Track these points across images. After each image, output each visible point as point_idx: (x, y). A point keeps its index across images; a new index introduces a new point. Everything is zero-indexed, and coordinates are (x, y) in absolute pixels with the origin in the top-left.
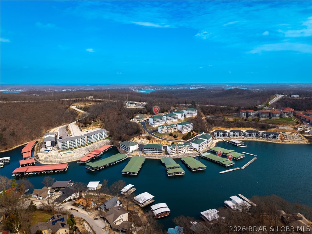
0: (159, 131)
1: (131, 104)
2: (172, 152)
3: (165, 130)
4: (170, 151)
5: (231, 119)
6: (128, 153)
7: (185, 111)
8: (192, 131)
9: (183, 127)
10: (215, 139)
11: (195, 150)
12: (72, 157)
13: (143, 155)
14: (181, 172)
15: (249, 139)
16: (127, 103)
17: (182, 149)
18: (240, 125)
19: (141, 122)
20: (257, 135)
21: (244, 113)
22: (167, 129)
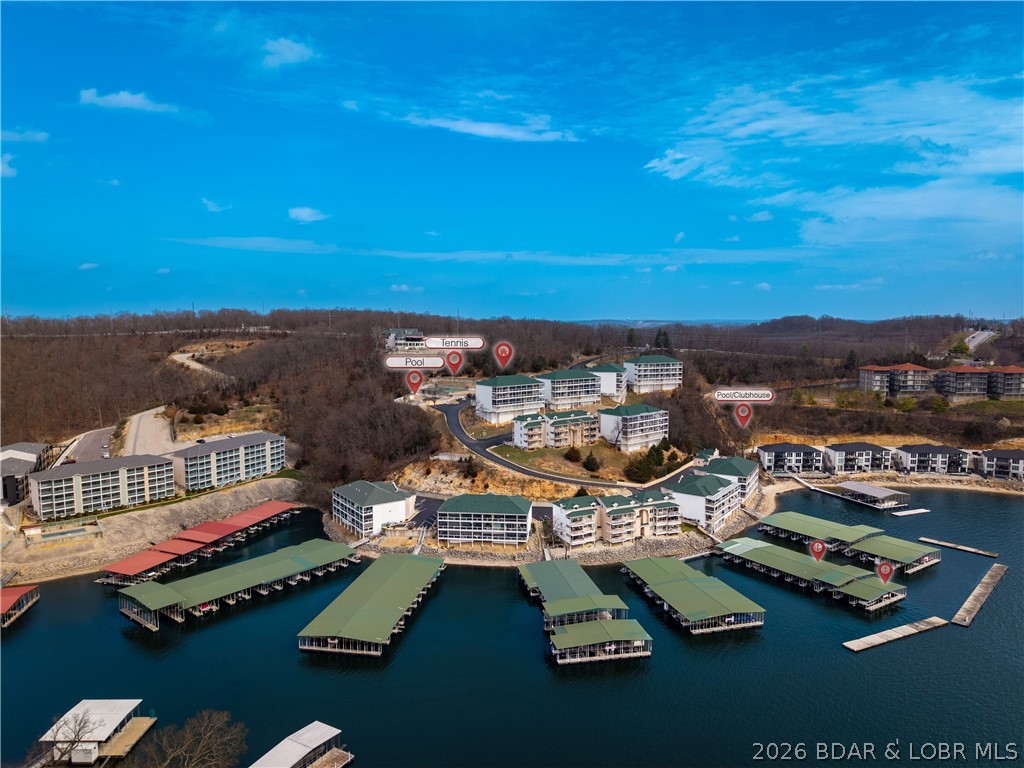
0: (520, 439)
1: (407, 339)
2: (579, 533)
3: (545, 436)
4: (568, 531)
5: (825, 402)
6: (364, 540)
7: (630, 368)
8: (665, 444)
9: (625, 426)
10: (770, 482)
11: (690, 525)
12: (81, 554)
13: (433, 547)
14: (628, 642)
15: (920, 480)
16: (393, 336)
17: (626, 520)
18: (870, 423)
19: (439, 407)
20: (954, 466)
21: (878, 378)
22: (553, 429)
